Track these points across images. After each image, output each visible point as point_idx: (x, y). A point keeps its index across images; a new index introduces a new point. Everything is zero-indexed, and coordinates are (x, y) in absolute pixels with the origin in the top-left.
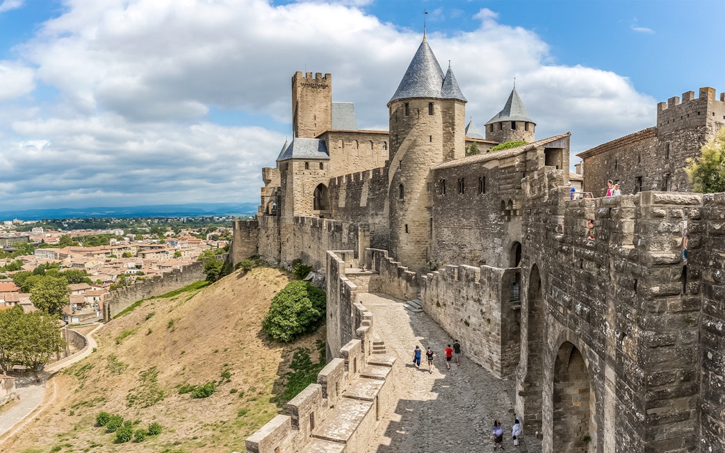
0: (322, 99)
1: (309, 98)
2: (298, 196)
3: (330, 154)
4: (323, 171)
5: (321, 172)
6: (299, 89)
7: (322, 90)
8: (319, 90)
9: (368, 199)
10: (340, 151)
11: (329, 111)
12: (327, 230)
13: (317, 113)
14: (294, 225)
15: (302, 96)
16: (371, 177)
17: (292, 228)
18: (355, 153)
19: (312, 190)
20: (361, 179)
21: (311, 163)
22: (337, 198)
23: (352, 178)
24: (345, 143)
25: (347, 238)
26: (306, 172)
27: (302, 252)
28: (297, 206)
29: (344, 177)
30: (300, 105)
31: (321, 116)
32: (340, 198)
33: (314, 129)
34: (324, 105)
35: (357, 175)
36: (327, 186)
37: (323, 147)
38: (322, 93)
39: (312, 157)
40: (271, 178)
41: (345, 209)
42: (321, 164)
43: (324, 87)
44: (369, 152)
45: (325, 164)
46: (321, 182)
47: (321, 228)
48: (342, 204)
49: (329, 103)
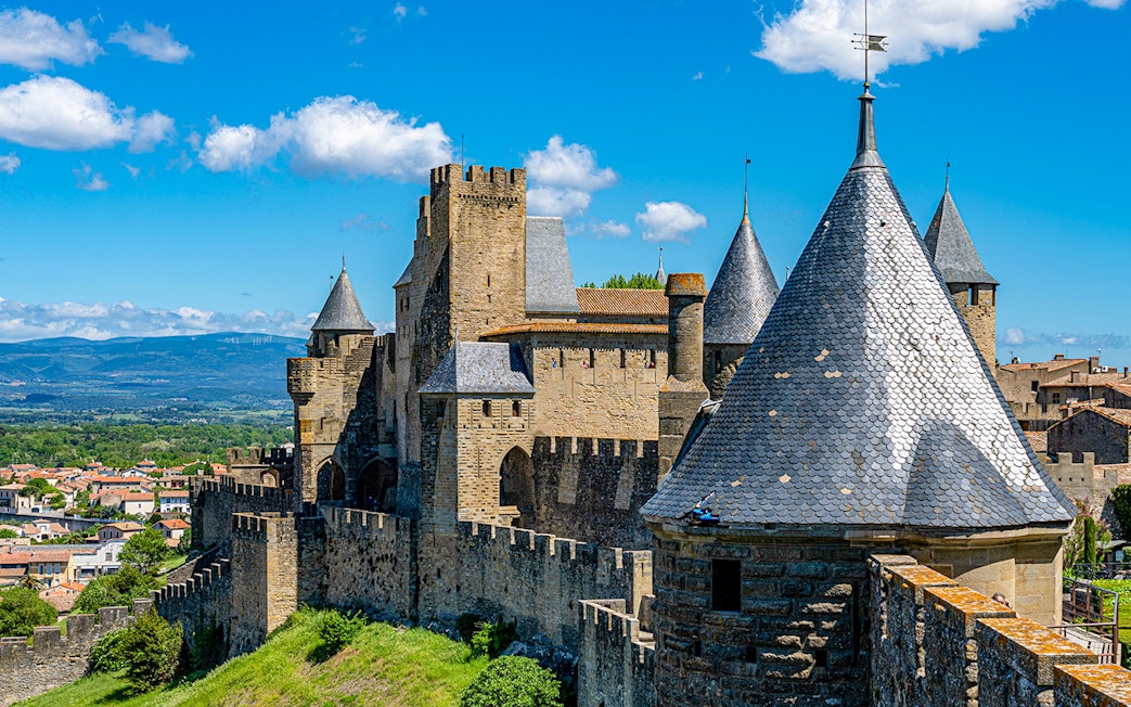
0: (506, 234)
1: (478, 233)
2: (466, 475)
3: (536, 380)
4: (521, 420)
5: (516, 422)
6: (455, 210)
7: (505, 210)
8: (497, 212)
9: (633, 496)
10: (556, 373)
11: (521, 263)
12: (558, 559)
13: (494, 269)
14: (459, 539)
15: (460, 228)
16: (640, 454)
17: (452, 545)
18: (587, 376)
19: (497, 462)
20: (617, 454)
21: (494, 403)
22: (554, 482)
23: (595, 447)
24: (566, 356)
25: (607, 578)
26: (486, 422)
27: (480, 600)
28: (465, 497)
29: (575, 441)
30: (455, 250)
31: (502, 277)
32: (563, 483)
33: (487, 307)
34: (508, 249)
35: (607, 445)
36: (530, 453)
37: (520, 361)
38: (506, 217)
39: (497, 387)
40: (314, 388)
41: (576, 509)
42: (516, 407)
43: (510, 203)
44: (618, 375)
45: (524, 403)
46: (515, 444)
47: (543, 552)
48: (568, 495)
49: (521, 245)
